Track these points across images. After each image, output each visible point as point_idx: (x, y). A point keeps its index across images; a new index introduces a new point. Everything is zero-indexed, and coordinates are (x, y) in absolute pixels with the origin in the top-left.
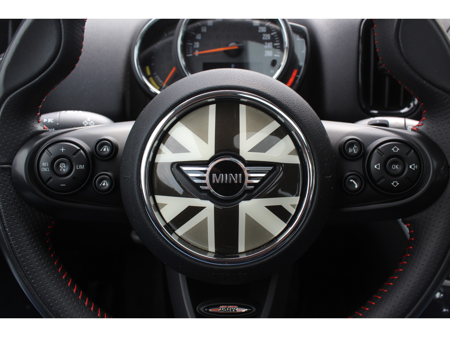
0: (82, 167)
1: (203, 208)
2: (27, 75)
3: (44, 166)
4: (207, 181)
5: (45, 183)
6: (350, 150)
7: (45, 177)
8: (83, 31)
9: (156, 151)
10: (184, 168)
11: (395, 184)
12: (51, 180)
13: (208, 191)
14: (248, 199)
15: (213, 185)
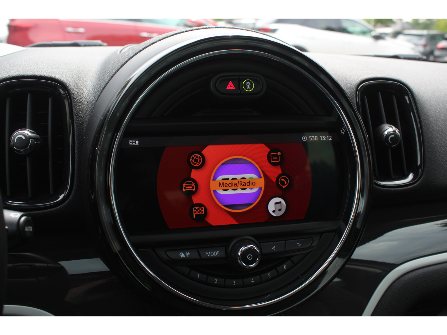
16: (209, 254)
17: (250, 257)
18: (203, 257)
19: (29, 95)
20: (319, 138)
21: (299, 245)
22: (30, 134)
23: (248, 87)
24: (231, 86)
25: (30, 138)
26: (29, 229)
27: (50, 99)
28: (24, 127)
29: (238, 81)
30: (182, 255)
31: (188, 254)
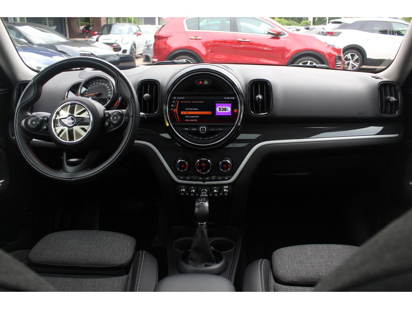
0: (39, 123)
1: (65, 129)
2: (26, 100)
3: (29, 123)
4: (66, 122)
5: (29, 127)
6: (106, 115)
7: (29, 125)
8: (42, 89)
9: (56, 117)
10: (62, 120)
11: (115, 122)
12: (31, 126)
13: (66, 125)
14: (76, 126)
15: (68, 123)
16: (193, 129)
17: (203, 130)
18: (191, 130)
19: (149, 85)
20: (230, 98)
21: (220, 129)
22: (148, 95)
23: (206, 83)
24: (201, 82)
25: (148, 96)
26: (146, 117)
27: (154, 86)
28: (147, 93)
29: (203, 81)
30: (186, 129)
31: (187, 129)
